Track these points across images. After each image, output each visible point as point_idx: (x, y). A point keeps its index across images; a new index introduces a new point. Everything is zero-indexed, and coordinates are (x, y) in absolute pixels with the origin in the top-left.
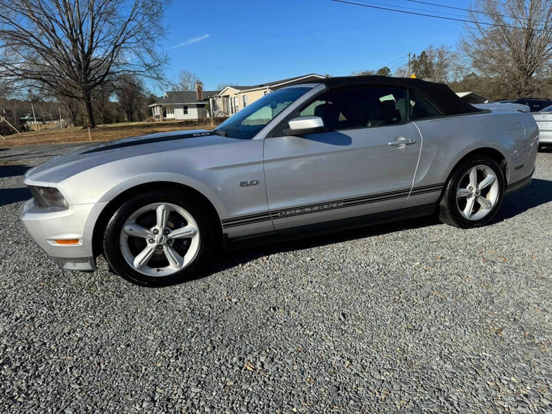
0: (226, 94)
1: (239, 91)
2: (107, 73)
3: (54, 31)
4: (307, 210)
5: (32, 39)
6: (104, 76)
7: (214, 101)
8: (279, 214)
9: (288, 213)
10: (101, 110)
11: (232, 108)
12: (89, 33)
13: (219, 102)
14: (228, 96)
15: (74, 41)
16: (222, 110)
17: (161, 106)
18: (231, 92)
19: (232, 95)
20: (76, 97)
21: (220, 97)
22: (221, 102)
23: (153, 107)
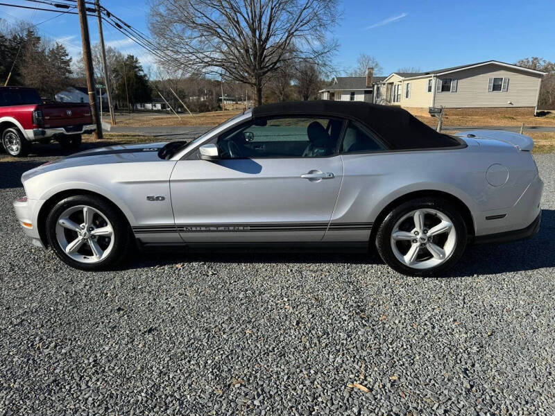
0: (391, 81)
1: (403, 78)
2: (278, 61)
3: (238, 22)
4: (212, 229)
5: (219, 30)
6: (276, 63)
7: (378, 88)
8: (185, 229)
9: (194, 229)
10: (281, 94)
11: (395, 96)
12: (268, 22)
13: (383, 89)
14: (392, 84)
15: (254, 31)
16: (385, 97)
17: (328, 92)
18: (396, 79)
19: (396, 83)
20: (249, 83)
21: (384, 84)
22: (385, 89)
23: (323, 93)
